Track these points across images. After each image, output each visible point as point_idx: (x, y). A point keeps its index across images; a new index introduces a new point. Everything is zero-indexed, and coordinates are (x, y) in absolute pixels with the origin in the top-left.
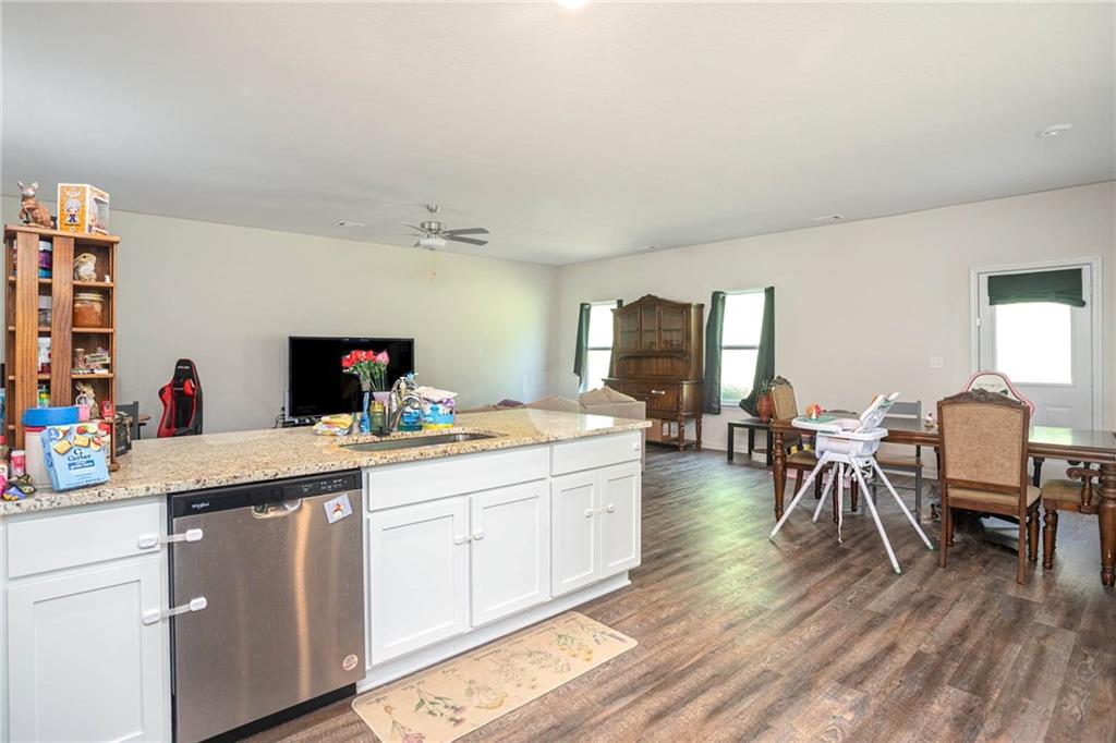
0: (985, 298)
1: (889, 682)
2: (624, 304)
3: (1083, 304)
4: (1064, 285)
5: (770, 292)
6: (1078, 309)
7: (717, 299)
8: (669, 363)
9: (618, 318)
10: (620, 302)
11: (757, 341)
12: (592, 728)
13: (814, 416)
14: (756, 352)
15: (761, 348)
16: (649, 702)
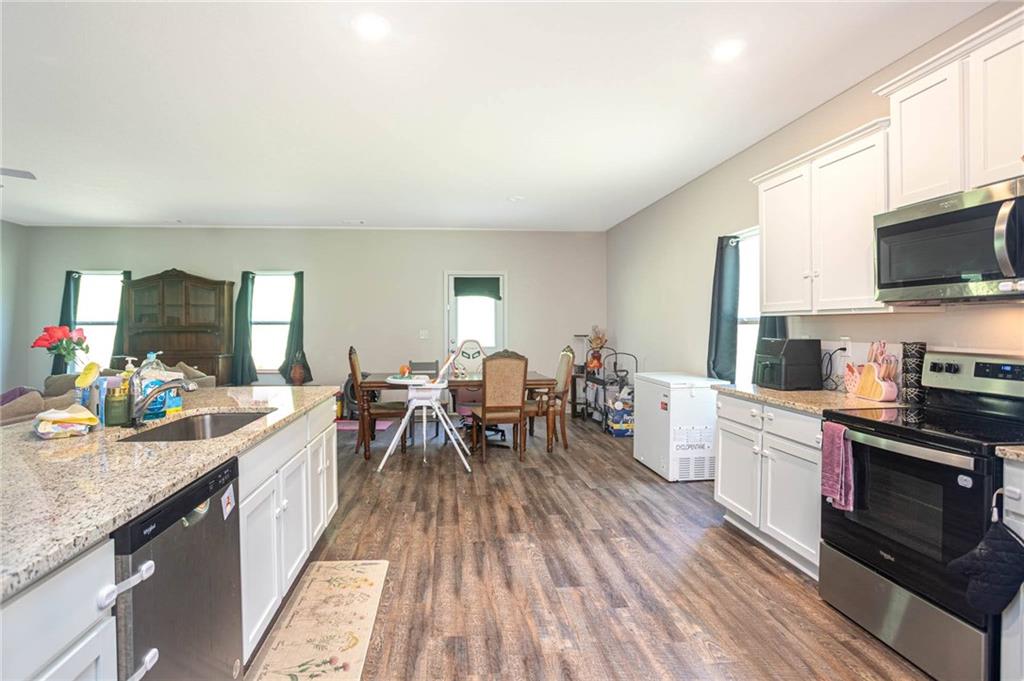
0: (452, 292)
1: (527, 522)
2: (134, 277)
3: (500, 298)
4: (488, 286)
5: (299, 276)
6: (498, 302)
7: (247, 277)
8: (194, 339)
9: (132, 293)
10: (127, 274)
11: (288, 317)
12: (432, 615)
13: (407, 375)
14: (288, 327)
15: (292, 324)
16: (442, 586)
